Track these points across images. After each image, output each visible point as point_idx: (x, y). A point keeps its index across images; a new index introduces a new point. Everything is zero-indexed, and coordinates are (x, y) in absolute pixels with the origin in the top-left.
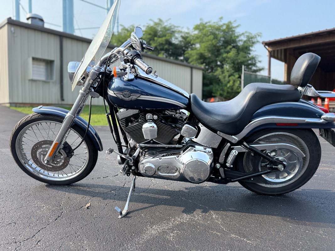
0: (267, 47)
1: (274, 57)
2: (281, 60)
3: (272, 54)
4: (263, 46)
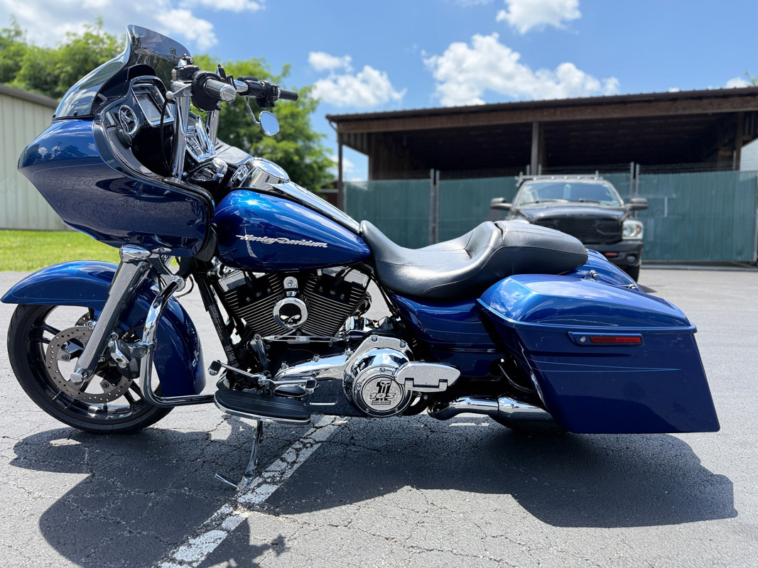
0: (335, 125)
1: (349, 145)
2: (361, 150)
3: (346, 139)
4: (327, 122)
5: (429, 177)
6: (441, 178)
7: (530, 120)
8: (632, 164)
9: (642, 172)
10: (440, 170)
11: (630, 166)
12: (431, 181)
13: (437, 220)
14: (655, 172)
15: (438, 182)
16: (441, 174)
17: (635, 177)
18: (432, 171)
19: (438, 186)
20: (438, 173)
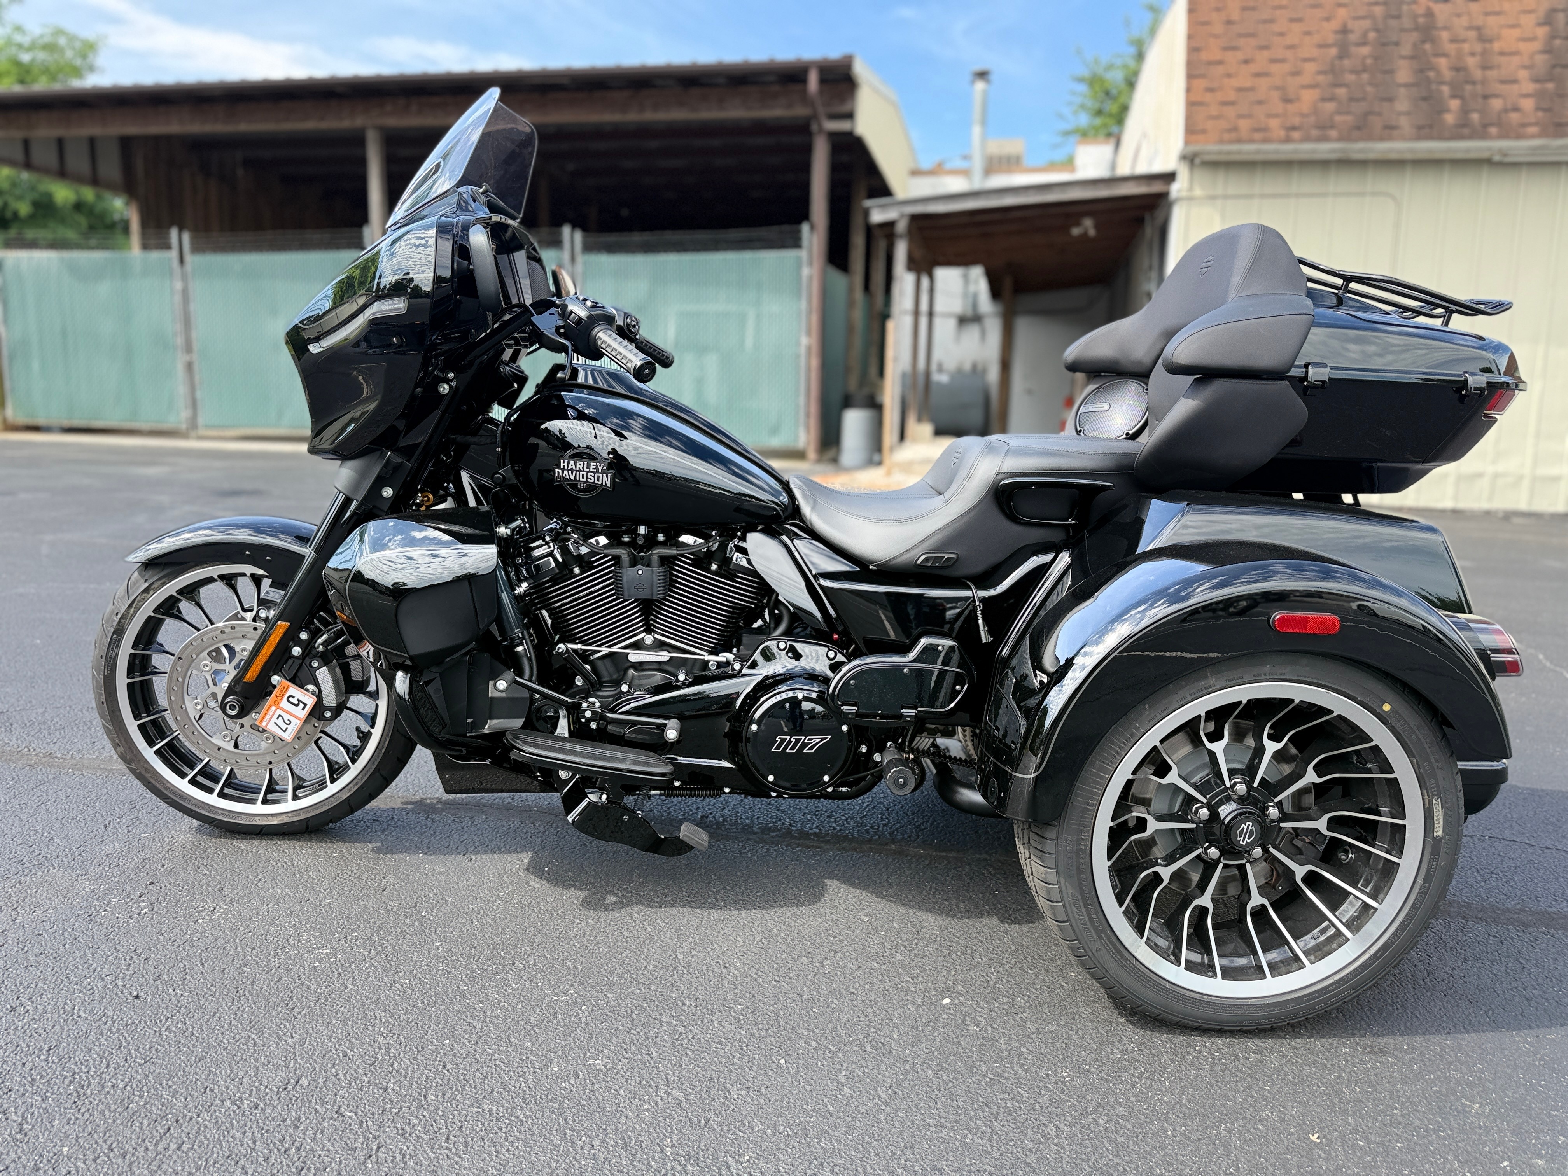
2: (92, 181)
5: (167, 247)
6: (197, 249)
7: (359, 121)
8: (566, 230)
9: (588, 248)
10: (190, 230)
11: (560, 234)
12: (174, 254)
13: (196, 346)
14: (611, 249)
15: (189, 257)
16: (193, 240)
17: (573, 259)
18: (174, 233)
19: (188, 266)
20: (186, 237)
